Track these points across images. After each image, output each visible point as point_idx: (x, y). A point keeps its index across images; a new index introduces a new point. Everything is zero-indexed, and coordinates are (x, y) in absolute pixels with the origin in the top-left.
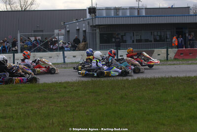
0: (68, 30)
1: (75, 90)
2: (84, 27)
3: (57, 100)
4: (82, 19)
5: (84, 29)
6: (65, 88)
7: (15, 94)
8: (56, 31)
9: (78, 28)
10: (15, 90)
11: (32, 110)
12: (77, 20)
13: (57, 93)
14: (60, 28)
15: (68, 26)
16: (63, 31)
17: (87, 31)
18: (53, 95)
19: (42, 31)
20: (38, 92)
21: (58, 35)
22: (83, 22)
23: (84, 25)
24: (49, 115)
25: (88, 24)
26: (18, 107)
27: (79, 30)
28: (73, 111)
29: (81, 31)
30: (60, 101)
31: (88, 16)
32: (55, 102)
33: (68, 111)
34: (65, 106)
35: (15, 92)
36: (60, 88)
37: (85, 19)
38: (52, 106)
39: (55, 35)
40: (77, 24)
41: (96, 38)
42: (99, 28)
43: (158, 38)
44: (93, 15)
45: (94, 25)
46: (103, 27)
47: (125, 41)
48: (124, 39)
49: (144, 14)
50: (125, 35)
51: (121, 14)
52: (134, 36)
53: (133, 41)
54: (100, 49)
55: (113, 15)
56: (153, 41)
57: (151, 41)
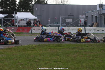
0: (87, 16)
1: (93, 48)
2: (96, 14)
4: (95, 10)
5: (96, 16)
6: (87, 47)
7: (60, 49)
8: (80, 16)
9: (92, 15)
10: (60, 47)
11: (71, 58)
12: (92, 10)
13: (83, 49)
14: (82, 15)
15: (87, 13)
16: (84, 16)
17: (98, 16)
18: (81, 50)
19: (73, 16)
20: (73, 48)
21: (82, 18)
22: (95, 12)
23: (96, 13)
24: (81, 61)
25: (98, 13)
26: (63, 56)
27: (93, 16)
28: (93, 60)
30: (86, 54)
31: (98, 9)
32: (83, 54)
33: (90, 60)
34: (88, 57)
35: (60, 48)
36: (85, 47)
37: (96, 10)
38: (81, 56)
39: (80, 18)
40: (92, 13)
41: (102, 21)
42: (104, 15)
44: (101, 8)
45: (101, 13)
54: (104, 27)
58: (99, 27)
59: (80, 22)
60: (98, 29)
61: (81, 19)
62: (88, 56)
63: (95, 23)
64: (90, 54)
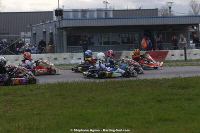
0: (34, 32)
1: (42, 93)
2: (51, 29)
3: (23, 103)
4: (48, 21)
5: (51, 32)
6: (32, 90)
8: (23, 34)
9: (44, 30)
12: (43, 22)
13: (24, 96)
14: (26, 31)
15: (34, 28)
16: (29, 34)
17: (54, 33)
19: (8, 34)
21: (25, 37)
22: (49, 24)
23: (51, 27)
24: (15, 118)
25: (55, 26)
27: (45, 32)
29: (48, 34)
30: (27, 105)
31: (55, 18)
32: (21, 105)
33: (34, 114)
34: (31, 109)
36: (26, 91)
37: (52, 21)
38: (18, 109)
39: (21, 37)
40: (44, 26)
41: (63, 40)
42: (66, 30)
43: (126, 40)
44: (60, 17)
45: (61, 27)
46: (70, 29)
47: (93, 44)
48: (92, 41)
49: (111, 16)
50: (92, 38)
51: (88, 17)
52: (101, 38)
53: (101, 44)
54: (67, 52)
55: (80, 17)
56: (121, 43)
57: (119, 43)
58: (57, 53)
60: (56, 57)
61: (23, 39)
64: (35, 104)
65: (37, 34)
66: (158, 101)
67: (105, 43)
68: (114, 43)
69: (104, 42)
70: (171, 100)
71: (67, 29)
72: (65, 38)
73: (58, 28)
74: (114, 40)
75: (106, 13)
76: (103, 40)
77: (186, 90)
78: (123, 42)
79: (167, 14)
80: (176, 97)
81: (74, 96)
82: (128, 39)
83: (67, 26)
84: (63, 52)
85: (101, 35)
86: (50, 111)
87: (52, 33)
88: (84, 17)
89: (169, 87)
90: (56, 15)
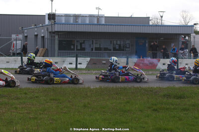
0: (26, 35)
1: (36, 97)
2: (43, 33)
3: (19, 106)
4: (41, 25)
5: (42, 35)
6: (26, 93)
8: (14, 36)
9: (36, 34)
12: (35, 25)
13: (18, 99)
14: (17, 34)
15: (26, 31)
16: (21, 36)
17: (46, 37)
18: (14, 101)
21: (16, 40)
22: (42, 28)
23: (43, 31)
24: (12, 122)
25: (47, 30)
27: (36, 36)
28: (35, 118)
29: (39, 37)
30: (22, 108)
31: (47, 22)
32: (16, 108)
34: (27, 113)
36: (21, 94)
37: (44, 25)
38: (14, 112)
39: (13, 40)
40: (36, 29)
41: (54, 45)
42: (58, 35)
43: (117, 47)
44: (53, 21)
45: (53, 31)
46: (62, 33)
47: (84, 49)
48: (83, 47)
49: (103, 22)
50: (84, 43)
51: (80, 22)
52: (93, 44)
53: (92, 49)
54: (58, 56)
55: (72, 22)
56: (112, 50)
57: (110, 50)
58: (48, 57)
59: (13, 47)
61: (15, 42)
62: (26, 111)
63: (41, 49)
64: (30, 107)
65: (28, 37)
66: (154, 110)
67: (97, 49)
68: (106, 49)
69: (95, 48)
70: (167, 109)
71: (60, 33)
72: (57, 42)
73: (50, 32)
74: (106, 47)
75: (98, 19)
76: (95, 46)
77: (182, 99)
78: (115, 49)
79: (157, 23)
80: (172, 107)
81: (69, 101)
82: (120, 45)
83: (59, 30)
84: (54, 56)
85: (93, 41)
86: (47, 116)
87: (43, 37)
88: (76, 22)
89: (164, 96)
90: (49, 19)
